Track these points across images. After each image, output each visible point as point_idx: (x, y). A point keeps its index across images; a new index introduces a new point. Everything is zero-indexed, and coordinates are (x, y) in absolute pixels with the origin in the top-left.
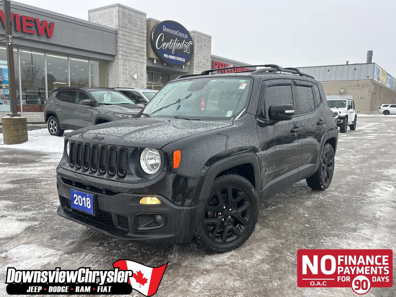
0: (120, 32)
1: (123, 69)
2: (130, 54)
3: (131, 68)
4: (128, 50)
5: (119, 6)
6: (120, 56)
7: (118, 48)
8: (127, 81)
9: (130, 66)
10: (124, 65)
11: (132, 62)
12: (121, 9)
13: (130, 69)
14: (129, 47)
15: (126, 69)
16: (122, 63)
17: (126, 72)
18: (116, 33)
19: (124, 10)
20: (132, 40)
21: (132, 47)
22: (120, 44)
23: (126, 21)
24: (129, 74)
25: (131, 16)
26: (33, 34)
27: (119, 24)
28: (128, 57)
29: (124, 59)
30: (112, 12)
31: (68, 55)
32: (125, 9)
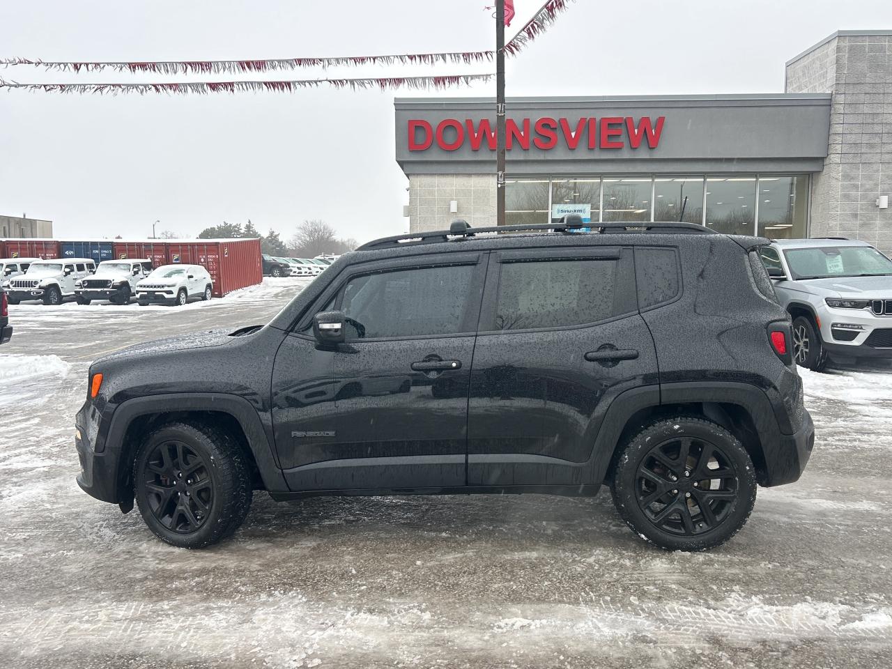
0: (841, 99)
1: (843, 187)
2: (871, 146)
3: (871, 182)
4: (865, 139)
5: (841, 35)
6: (835, 158)
7: (832, 137)
8: (855, 216)
9: (870, 178)
10: (846, 177)
11: (875, 167)
12: (846, 43)
13: (869, 184)
14: (869, 129)
15: (856, 187)
16: (840, 174)
17: (853, 193)
18: (828, 103)
19: (856, 42)
20: (880, 111)
21: (878, 129)
22: (838, 129)
23: (863, 66)
24: (864, 197)
25: (882, 49)
26: (621, 148)
27: (836, 80)
28: (864, 156)
29: (851, 161)
30: (827, 56)
31: (704, 175)
32: (860, 39)
